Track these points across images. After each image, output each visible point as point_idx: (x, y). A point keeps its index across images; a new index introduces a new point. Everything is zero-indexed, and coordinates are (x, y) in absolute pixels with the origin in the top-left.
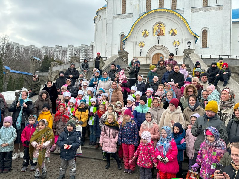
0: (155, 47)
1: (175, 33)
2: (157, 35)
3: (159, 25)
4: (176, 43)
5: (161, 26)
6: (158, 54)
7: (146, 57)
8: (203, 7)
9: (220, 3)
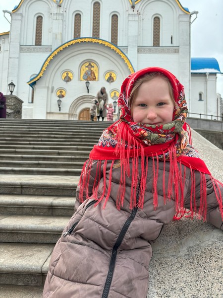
0: (82, 99)
1: (113, 79)
2: (86, 80)
3: (90, 64)
5: (92, 66)
6: (88, 110)
7: (69, 114)
8: (154, 46)
9: (175, 44)
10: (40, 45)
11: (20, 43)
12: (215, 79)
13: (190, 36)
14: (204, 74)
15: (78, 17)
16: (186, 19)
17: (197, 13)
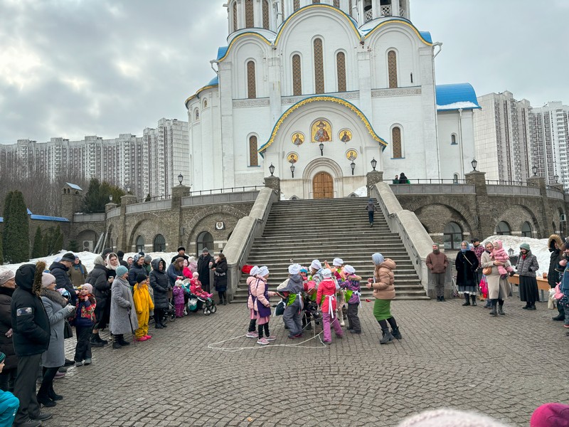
0: (316, 162)
1: (348, 137)
2: (318, 141)
3: (321, 123)
4: (352, 154)
5: (324, 125)
6: (323, 174)
7: (303, 180)
8: (390, 87)
9: (416, 83)
10: (255, 97)
11: (232, 97)
12: (471, 116)
13: (433, 73)
14: (456, 111)
15: (296, 59)
16: (428, 52)
17: (440, 44)
